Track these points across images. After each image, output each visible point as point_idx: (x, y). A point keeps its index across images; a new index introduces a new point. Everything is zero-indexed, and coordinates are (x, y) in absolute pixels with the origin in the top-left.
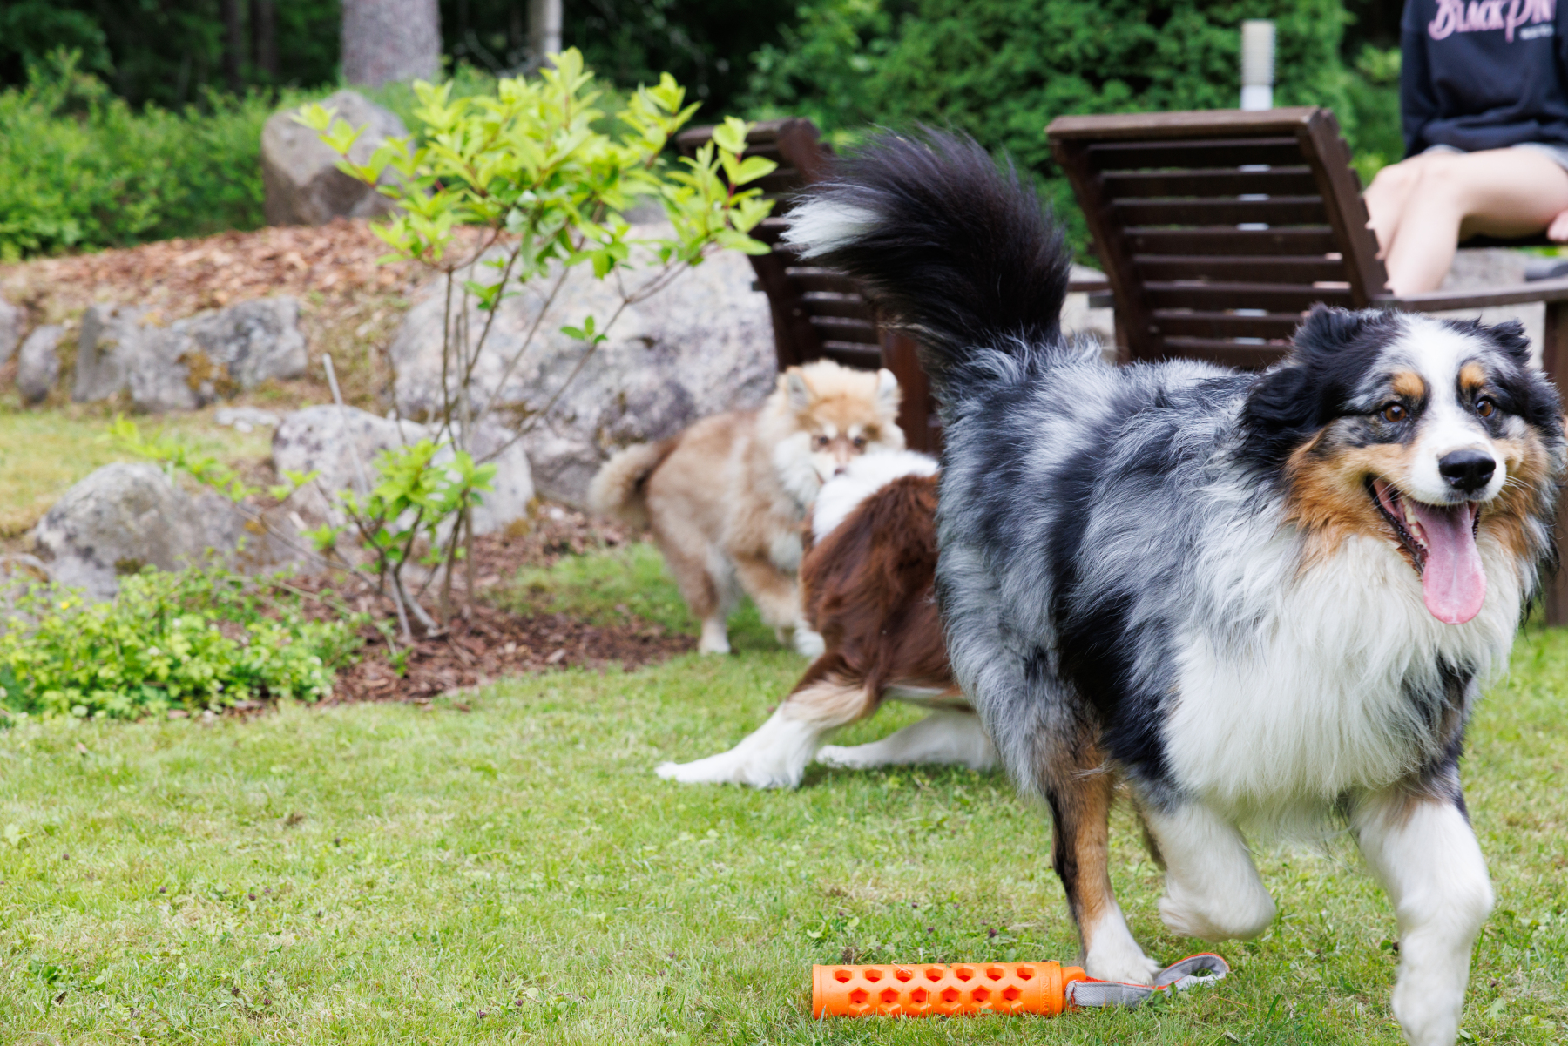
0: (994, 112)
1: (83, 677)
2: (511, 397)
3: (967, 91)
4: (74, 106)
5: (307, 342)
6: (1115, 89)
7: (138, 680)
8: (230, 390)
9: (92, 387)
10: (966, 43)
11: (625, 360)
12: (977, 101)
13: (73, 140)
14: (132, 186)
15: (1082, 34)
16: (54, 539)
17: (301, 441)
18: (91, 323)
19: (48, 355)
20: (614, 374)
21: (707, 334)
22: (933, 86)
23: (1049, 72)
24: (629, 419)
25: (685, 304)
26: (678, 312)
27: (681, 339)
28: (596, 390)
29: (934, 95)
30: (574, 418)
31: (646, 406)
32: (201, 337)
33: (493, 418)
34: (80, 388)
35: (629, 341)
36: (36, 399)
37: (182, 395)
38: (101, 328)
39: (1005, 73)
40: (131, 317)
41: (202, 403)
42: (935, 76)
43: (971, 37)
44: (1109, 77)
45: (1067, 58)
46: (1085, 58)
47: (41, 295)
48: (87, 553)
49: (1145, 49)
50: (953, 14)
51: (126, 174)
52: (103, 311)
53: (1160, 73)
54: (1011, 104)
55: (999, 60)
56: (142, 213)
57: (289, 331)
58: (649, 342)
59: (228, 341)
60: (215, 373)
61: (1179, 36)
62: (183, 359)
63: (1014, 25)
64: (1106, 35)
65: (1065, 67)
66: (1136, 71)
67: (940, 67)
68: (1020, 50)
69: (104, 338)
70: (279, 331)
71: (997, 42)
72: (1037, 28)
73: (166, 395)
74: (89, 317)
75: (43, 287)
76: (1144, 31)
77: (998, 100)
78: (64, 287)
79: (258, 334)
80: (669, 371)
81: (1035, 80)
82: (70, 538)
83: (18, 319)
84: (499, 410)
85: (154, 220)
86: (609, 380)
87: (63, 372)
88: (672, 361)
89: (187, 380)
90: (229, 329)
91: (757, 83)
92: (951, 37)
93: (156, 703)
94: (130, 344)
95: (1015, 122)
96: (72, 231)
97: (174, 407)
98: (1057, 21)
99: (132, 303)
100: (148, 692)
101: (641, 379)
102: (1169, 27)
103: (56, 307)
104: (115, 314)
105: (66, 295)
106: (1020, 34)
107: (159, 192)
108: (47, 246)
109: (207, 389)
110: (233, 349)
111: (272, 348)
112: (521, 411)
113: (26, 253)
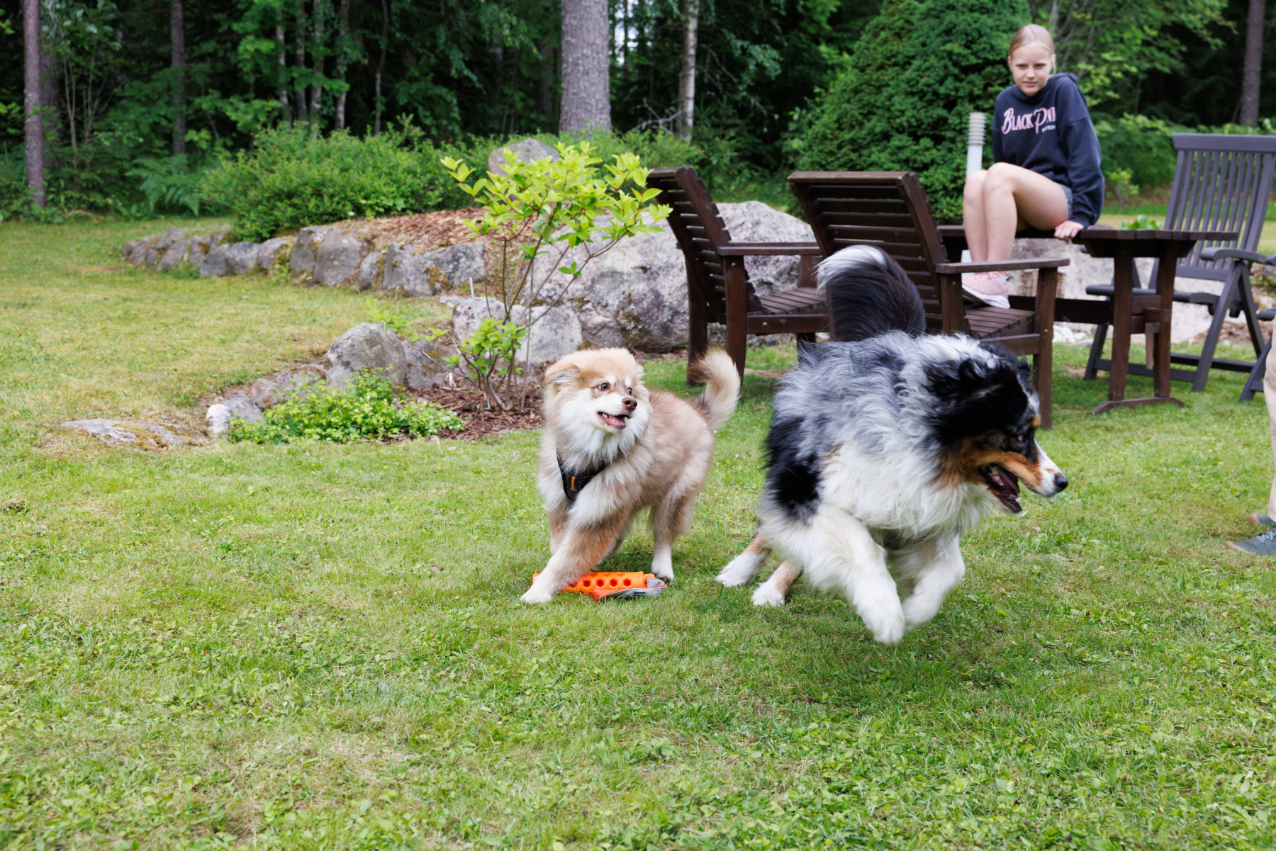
0: (865, 152)
1: (324, 422)
2: (578, 294)
3: (852, 141)
4: (407, 143)
5: (486, 264)
6: (925, 142)
7: (349, 424)
8: (448, 287)
9: (390, 283)
10: (853, 116)
11: (632, 278)
12: (857, 146)
13: (405, 159)
14: (431, 182)
15: (909, 113)
16: (332, 357)
17: (466, 313)
18: (391, 253)
19: (372, 266)
20: (626, 284)
21: (673, 267)
22: (836, 138)
23: (893, 133)
24: (632, 306)
25: (664, 251)
26: (660, 255)
27: (660, 268)
28: (618, 292)
29: (836, 142)
30: (607, 305)
31: (641, 301)
32: (436, 260)
33: (569, 304)
34: (385, 283)
35: (634, 268)
36: (366, 287)
37: (426, 288)
38: (395, 254)
39: (871, 132)
40: (409, 248)
41: (435, 292)
42: (836, 133)
43: (856, 113)
44: (922, 136)
45: (901, 125)
46: (910, 126)
47: (374, 237)
48: (347, 364)
49: (942, 122)
50: (848, 101)
51: (429, 176)
52: (397, 246)
53: (949, 134)
54: (874, 149)
55: (868, 125)
56: (434, 196)
57: (478, 259)
58: (644, 269)
59: (449, 263)
60: (441, 278)
61: (960, 115)
62: (427, 271)
63: (878, 108)
64: (922, 114)
65: (900, 130)
66: (938, 133)
67: (840, 129)
68: (879, 121)
69: (397, 258)
70: (473, 258)
71: (868, 115)
72: (889, 110)
73: (419, 288)
74: (390, 248)
75: (375, 233)
76: (942, 112)
77: (868, 146)
78: (385, 233)
79: (463, 260)
80: (653, 284)
81: (886, 136)
82: (339, 357)
83: (363, 247)
84: (571, 300)
85: (440, 200)
86: (624, 288)
87: (378, 275)
88: (655, 279)
89: (428, 281)
90: (450, 257)
91: (792, 127)
92: (846, 113)
93: (354, 434)
94: (407, 262)
95: (874, 158)
96: (401, 204)
97: (422, 294)
98: (898, 106)
99: (411, 243)
100: (352, 429)
101: (640, 288)
102: (954, 112)
103: (379, 243)
104: (401, 248)
105: (385, 237)
106: (880, 112)
107: (444, 186)
108: (388, 211)
109: (438, 285)
110: (451, 266)
111: (469, 267)
112: (582, 301)
113: (378, 214)
